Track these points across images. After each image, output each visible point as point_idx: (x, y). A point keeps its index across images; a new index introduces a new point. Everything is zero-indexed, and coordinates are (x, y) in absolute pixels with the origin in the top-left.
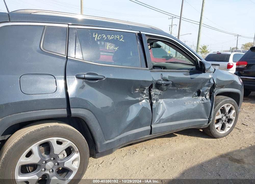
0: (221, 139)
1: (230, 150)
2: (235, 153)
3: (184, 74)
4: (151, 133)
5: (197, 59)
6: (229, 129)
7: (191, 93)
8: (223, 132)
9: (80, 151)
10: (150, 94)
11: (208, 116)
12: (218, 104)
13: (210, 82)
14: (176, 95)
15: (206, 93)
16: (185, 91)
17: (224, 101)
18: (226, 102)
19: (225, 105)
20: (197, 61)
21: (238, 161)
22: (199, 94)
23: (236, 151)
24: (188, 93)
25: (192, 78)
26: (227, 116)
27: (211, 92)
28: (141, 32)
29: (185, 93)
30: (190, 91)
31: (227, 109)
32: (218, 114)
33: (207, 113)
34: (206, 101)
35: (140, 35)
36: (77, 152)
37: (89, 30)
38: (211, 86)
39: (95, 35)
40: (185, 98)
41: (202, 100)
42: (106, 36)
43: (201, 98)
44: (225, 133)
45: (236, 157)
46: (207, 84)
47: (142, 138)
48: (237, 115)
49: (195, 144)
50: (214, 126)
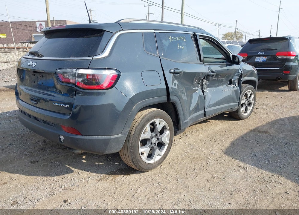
0: (245, 120)
1: (255, 127)
2: (260, 128)
3: (219, 66)
4: (205, 116)
5: (229, 54)
6: (250, 111)
7: (226, 82)
8: (246, 114)
9: (170, 129)
10: (202, 84)
11: (238, 101)
12: (243, 90)
13: (239, 72)
14: (217, 85)
15: (236, 81)
16: (222, 81)
17: (247, 88)
18: (248, 89)
19: (247, 92)
20: (230, 55)
21: (265, 132)
22: (231, 82)
23: (260, 126)
24: (224, 82)
25: (228, 70)
26: (249, 100)
27: (239, 80)
28: (196, 33)
29: (221, 83)
30: (225, 80)
31: (249, 95)
32: (243, 99)
33: (237, 98)
34: (236, 88)
35: (195, 36)
36: (168, 130)
37: (166, 33)
38: (240, 75)
39: (170, 37)
40: (222, 87)
41: (234, 88)
42: (176, 38)
43: (232, 86)
44: (247, 115)
45: (262, 130)
46: (237, 74)
47: (200, 120)
48: (254, 99)
49: (228, 125)
50: (240, 109)
